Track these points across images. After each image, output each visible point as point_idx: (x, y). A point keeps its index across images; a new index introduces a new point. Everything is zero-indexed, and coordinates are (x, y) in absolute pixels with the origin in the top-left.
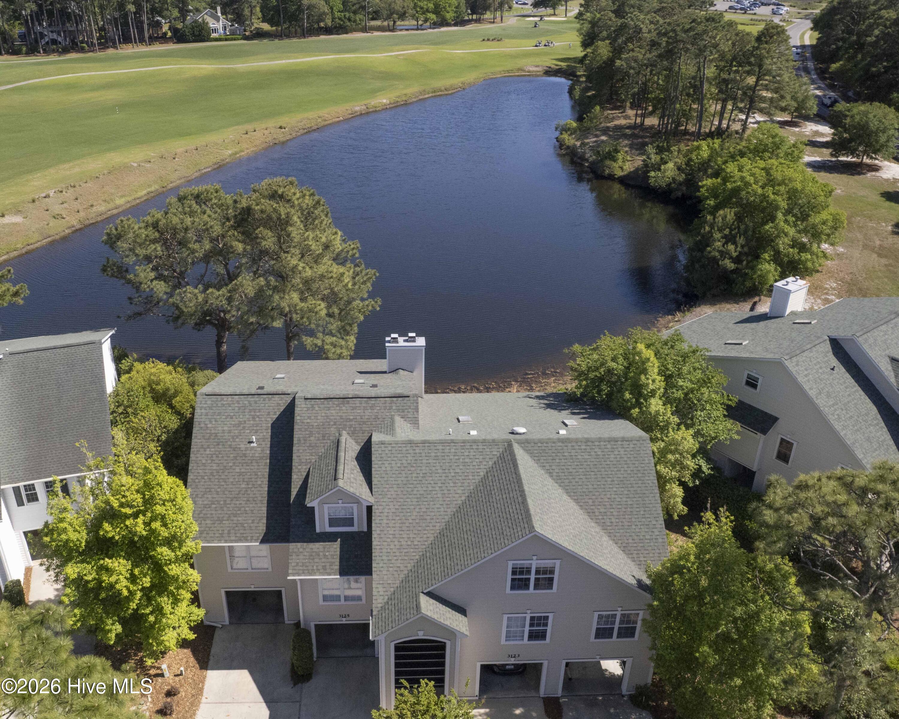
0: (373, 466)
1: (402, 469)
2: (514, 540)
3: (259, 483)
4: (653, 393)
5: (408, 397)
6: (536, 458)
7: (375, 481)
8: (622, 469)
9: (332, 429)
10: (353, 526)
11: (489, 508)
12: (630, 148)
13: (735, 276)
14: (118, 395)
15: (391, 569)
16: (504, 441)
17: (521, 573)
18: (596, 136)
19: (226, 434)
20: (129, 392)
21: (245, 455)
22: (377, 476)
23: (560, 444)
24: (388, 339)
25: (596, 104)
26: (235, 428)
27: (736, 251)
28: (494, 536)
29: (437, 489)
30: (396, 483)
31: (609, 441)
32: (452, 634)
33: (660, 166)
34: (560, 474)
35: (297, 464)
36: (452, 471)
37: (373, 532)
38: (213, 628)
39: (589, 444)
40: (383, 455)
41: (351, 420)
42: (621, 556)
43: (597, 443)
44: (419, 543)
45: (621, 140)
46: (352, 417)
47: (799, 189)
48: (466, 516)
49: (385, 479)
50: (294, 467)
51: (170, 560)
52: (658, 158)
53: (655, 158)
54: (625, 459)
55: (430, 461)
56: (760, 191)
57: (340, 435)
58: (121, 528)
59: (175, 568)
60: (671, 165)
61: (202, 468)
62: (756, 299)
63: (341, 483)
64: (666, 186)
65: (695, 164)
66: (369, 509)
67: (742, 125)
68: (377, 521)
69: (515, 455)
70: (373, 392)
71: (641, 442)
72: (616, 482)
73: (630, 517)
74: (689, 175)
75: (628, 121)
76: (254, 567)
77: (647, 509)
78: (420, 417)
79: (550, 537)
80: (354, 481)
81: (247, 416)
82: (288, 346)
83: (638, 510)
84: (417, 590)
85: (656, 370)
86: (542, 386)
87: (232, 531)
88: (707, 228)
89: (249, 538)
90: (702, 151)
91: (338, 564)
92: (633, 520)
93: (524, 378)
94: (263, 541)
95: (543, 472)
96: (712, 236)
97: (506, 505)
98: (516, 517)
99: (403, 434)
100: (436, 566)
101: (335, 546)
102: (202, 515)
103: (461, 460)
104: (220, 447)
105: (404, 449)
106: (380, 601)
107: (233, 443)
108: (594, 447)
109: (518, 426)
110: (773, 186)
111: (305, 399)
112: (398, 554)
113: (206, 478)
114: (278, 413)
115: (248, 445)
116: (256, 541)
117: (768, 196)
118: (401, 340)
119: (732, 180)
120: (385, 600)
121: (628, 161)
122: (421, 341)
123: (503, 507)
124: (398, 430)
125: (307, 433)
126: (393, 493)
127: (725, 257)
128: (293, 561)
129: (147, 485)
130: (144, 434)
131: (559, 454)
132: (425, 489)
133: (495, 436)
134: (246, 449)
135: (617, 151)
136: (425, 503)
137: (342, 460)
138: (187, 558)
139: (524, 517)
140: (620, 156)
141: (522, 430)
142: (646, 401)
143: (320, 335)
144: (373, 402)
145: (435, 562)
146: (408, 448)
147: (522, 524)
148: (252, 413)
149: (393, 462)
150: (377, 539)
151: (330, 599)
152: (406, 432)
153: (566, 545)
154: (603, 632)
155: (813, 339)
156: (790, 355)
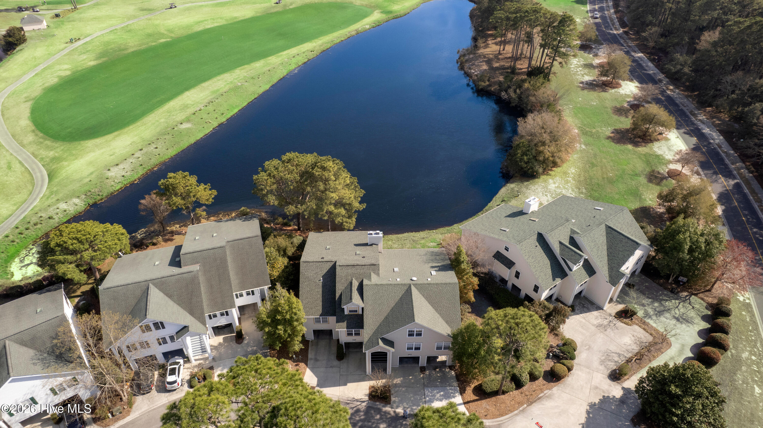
0: (363, 293)
2: (409, 324)
3: (324, 295)
5: (376, 265)
6: (418, 290)
8: (448, 294)
9: (349, 277)
10: (357, 313)
11: (402, 310)
15: (369, 328)
16: (408, 284)
17: (411, 332)
19: (311, 277)
21: (319, 285)
22: (365, 297)
23: (428, 286)
26: (315, 275)
28: (403, 321)
29: (385, 301)
30: (371, 299)
31: (444, 284)
32: (389, 350)
34: (427, 296)
36: (390, 295)
38: (309, 341)
39: (438, 285)
40: (367, 289)
42: (445, 327)
44: (379, 320)
46: (356, 273)
48: (394, 312)
49: (368, 298)
54: (450, 291)
55: (383, 291)
57: (352, 280)
61: (304, 289)
63: (353, 300)
66: (363, 308)
68: (365, 313)
69: (411, 290)
70: (363, 262)
71: (456, 285)
72: (446, 299)
73: (449, 311)
77: (455, 308)
78: (380, 272)
79: (421, 324)
80: (357, 299)
81: (319, 270)
83: (452, 309)
84: (378, 337)
87: (316, 312)
95: (421, 295)
100: (384, 329)
103: (394, 291)
104: (310, 281)
107: (314, 280)
109: (414, 276)
111: (339, 265)
112: (372, 323)
113: (306, 293)
114: (330, 268)
118: (373, 234)
120: (368, 337)
123: (406, 311)
124: (372, 279)
125: (341, 278)
126: (370, 303)
131: (427, 289)
132: (381, 301)
133: (405, 281)
134: (319, 282)
136: (381, 306)
137: (353, 290)
139: (412, 315)
141: (414, 279)
144: (363, 267)
146: (376, 287)
147: (411, 318)
149: (370, 292)
150: (365, 317)
151: (350, 334)
152: (375, 279)
153: (425, 325)
154: (439, 348)
155: (532, 232)
156: (520, 242)
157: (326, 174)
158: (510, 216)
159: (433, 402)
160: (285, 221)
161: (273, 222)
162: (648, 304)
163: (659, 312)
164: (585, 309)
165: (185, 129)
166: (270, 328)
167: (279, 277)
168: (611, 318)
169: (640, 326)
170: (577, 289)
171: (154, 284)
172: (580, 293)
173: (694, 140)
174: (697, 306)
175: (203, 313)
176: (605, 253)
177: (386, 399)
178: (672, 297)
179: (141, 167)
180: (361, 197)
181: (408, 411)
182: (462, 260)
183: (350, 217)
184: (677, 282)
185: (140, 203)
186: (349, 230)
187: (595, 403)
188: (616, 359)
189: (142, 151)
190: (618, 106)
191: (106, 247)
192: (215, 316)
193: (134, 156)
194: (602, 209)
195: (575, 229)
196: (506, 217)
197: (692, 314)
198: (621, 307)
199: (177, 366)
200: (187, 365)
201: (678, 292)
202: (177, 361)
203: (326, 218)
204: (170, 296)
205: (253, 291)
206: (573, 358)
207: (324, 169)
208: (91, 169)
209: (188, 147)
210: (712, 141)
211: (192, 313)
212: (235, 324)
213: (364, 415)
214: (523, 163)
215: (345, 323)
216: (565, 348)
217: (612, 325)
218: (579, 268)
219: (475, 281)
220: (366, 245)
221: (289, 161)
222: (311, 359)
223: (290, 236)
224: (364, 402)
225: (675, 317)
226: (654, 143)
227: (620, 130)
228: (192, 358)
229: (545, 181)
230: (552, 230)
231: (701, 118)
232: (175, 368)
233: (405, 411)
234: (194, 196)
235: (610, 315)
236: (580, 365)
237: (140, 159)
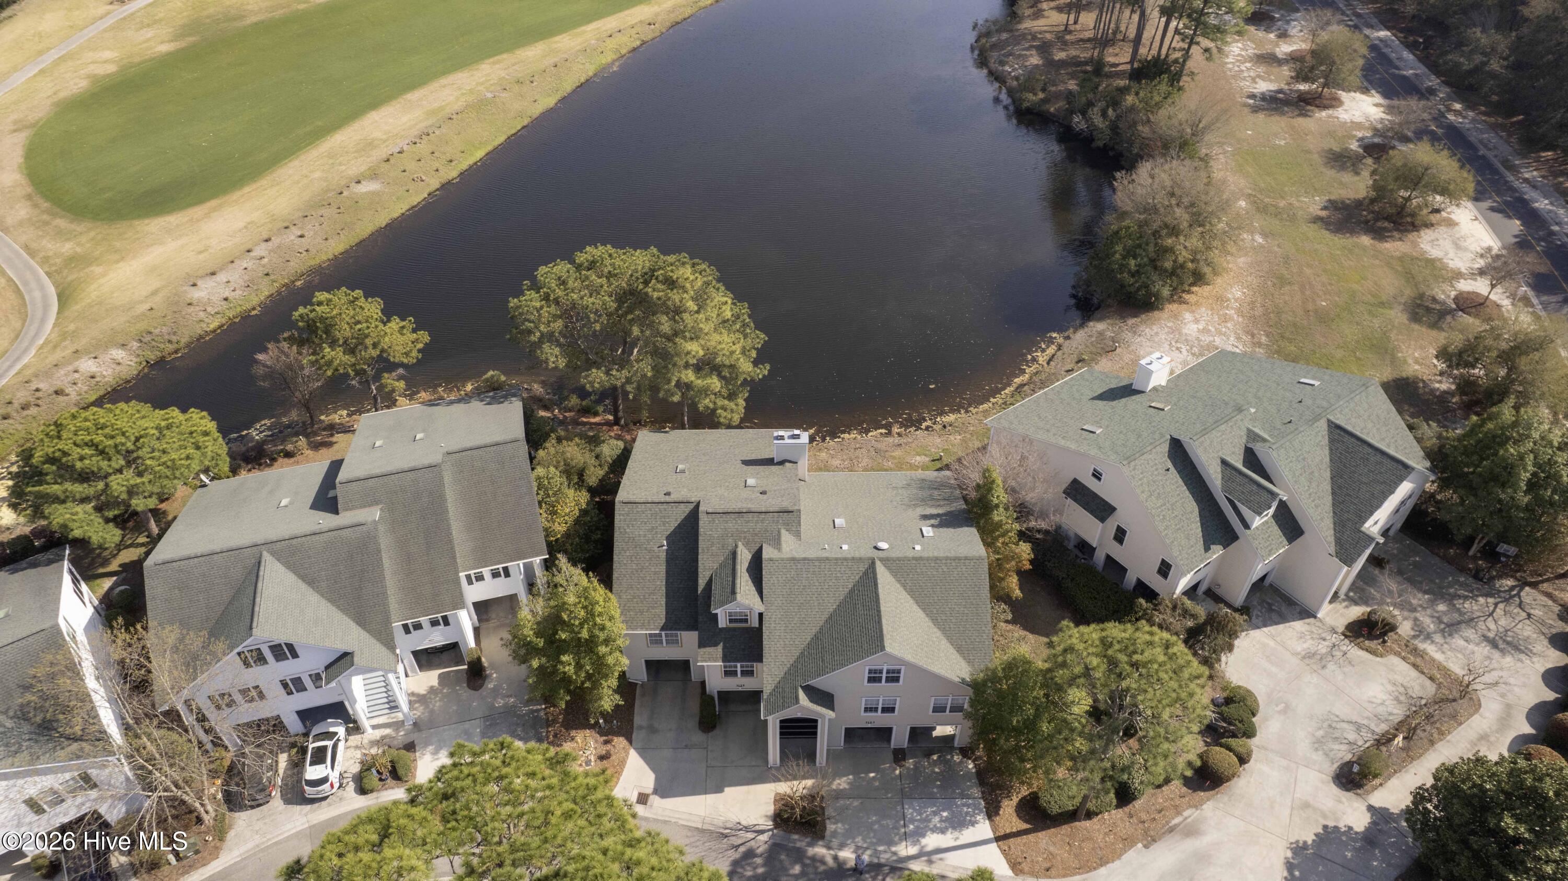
0: (763, 578)
1: (786, 581)
2: (869, 655)
5: (793, 511)
6: (893, 573)
7: (765, 592)
8: (964, 584)
9: (730, 540)
10: (748, 624)
11: (853, 620)
15: (777, 663)
16: (869, 559)
17: (876, 673)
19: (641, 538)
21: (660, 557)
22: (766, 588)
23: (914, 561)
26: (649, 533)
29: (814, 599)
30: (781, 593)
31: (955, 559)
32: (823, 715)
34: (912, 587)
35: (702, 568)
36: (826, 584)
37: (764, 635)
38: (635, 685)
39: (938, 561)
40: (771, 569)
41: (745, 533)
43: (944, 561)
44: (799, 643)
46: (746, 530)
48: (835, 622)
49: (773, 590)
50: (700, 571)
54: (967, 575)
55: (809, 575)
57: (736, 546)
61: (624, 567)
63: (738, 596)
64: (1089, 133)
66: (761, 615)
68: (767, 625)
69: (876, 572)
70: (763, 504)
71: (981, 560)
72: (958, 595)
73: (966, 624)
77: (980, 618)
78: (803, 527)
79: (898, 655)
80: (749, 594)
81: (660, 524)
83: (973, 618)
84: (796, 685)
87: (651, 621)
92: (969, 626)
95: (897, 584)
97: (866, 621)
98: (873, 634)
99: (788, 550)
102: (626, 608)
103: (834, 574)
104: (638, 549)
105: (789, 564)
107: (648, 546)
108: (941, 564)
109: (881, 540)
111: (707, 510)
112: (782, 651)
113: (628, 576)
114: (685, 518)
115: (662, 549)
118: (786, 436)
120: (773, 688)
122: (805, 438)
124: (784, 545)
125: (710, 543)
126: (779, 601)
131: (912, 570)
132: (804, 599)
133: (861, 552)
134: (659, 551)
136: (804, 610)
137: (738, 571)
139: (879, 635)
141: (883, 545)
142: (991, 512)
144: (763, 517)
145: (810, 661)
146: (792, 564)
147: (877, 641)
148: (664, 521)
149: (779, 576)
150: (767, 639)
151: (729, 673)
152: (790, 546)
153: (909, 657)
154: (939, 709)
155: (1157, 436)
156: (1129, 459)
157: (675, 296)
158: (1103, 397)
159: (924, 836)
160: (584, 403)
161: (559, 406)
162: (1421, 606)
163: (1449, 625)
164: (1274, 616)
165: (366, 193)
166: (544, 660)
167: (567, 535)
168: (1335, 639)
169: (1404, 659)
170: (1258, 571)
171: (273, 553)
172: (1263, 578)
173: (1516, 225)
174: (1537, 612)
175: (387, 622)
176: (1327, 486)
177: (814, 826)
178: (1478, 589)
179: (266, 279)
180: (757, 349)
181: (866, 858)
182: (995, 501)
183: (731, 396)
184: (1490, 553)
185: (257, 362)
186: (729, 427)
187: (1305, 843)
188: (1352, 736)
189: (270, 244)
190: (1336, 148)
191: (164, 463)
192: (418, 626)
193: (251, 254)
194: (1317, 383)
195: (1257, 430)
196: (1093, 399)
197: (1527, 630)
198: (1357, 612)
199: (329, 743)
200: (355, 739)
201: (1492, 579)
202: (332, 729)
203: (676, 398)
204: (310, 581)
205: (506, 570)
206: (1250, 733)
207: (671, 283)
208: (155, 283)
209: (372, 234)
210: (1556, 228)
211: (362, 621)
212: (466, 643)
213: (764, 865)
214: (1125, 275)
215: (720, 648)
216: (1230, 710)
217: (1338, 654)
218: (1266, 522)
219: (1025, 550)
220: (769, 462)
221: (592, 265)
222: (640, 728)
223: (594, 441)
224: (762, 832)
225: (1486, 638)
226: (1422, 233)
227: (1343, 202)
228: (366, 723)
229: (1176, 317)
230: (1205, 432)
231: (1527, 176)
232: (325, 748)
233: (858, 857)
234: (375, 345)
235: (1333, 631)
236: (1265, 748)
237: (266, 260)
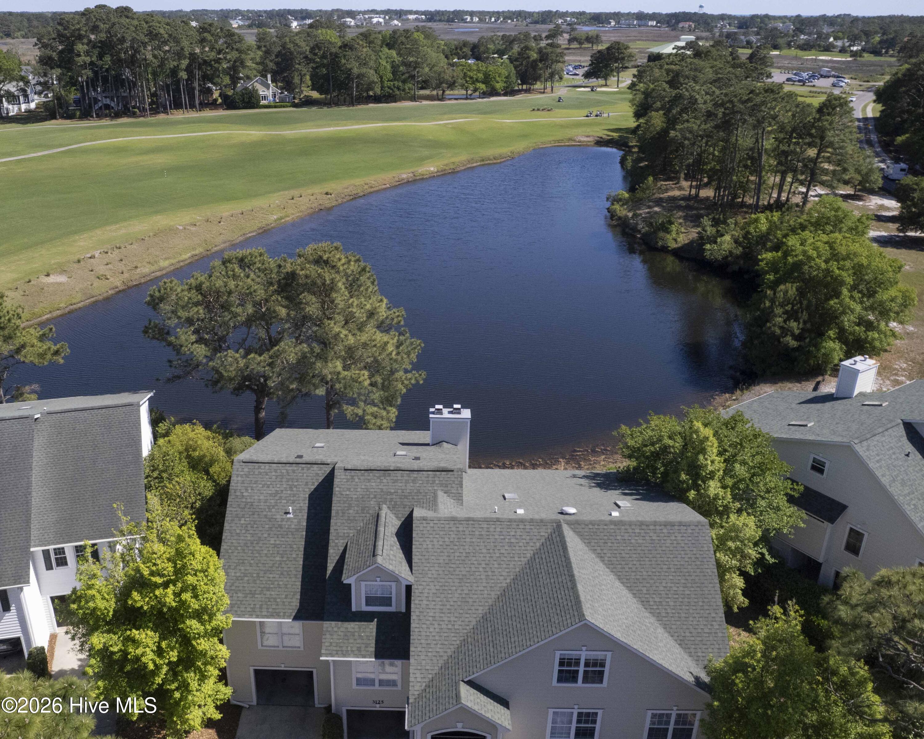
0: (414, 543)
1: (445, 547)
2: (562, 628)
3: (294, 556)
4: (712, 476)
5: (453, 471)
6: (586, 541)
7: (415, 559)
8: (680, 556)
9: (372, 503)
10: (391, 605)
11: (536, 592)
12: (684, 219)
13: (797, 354)
14: (153, 459)
15: (430, 654)
17: (569, 664)
18: (649, 207)
19: (262, 504)
20: (164, 456)
21: (280, 526)
22: (417, 554)
23: (612, 527)
24: (432, 410)
25: (649, 175)
26: (271, 498)
27: (798, 329)
28: (541, 623)
29: (481, 569)
30: (438, 562)
31: (665, 526)
32: (493, 727)
33: (717, 239)
34: (612, 559)
35: (334, 538)
36: (496, 551)
37: (412, 614)
38: (239, 709)
39: (644, 527)
40: (424, 532)
41: (391, 494)
42: (677, 650)
43: (652, 527)
44: (461, 627)
45: (675, 212)
46: (393, 491)
47: (865, 264)
48: (511, 600)
49: (426, 557)
50: (330, 541)
51: (199, 634)
52: (714, 230)
53: (710, 230)
54: (683, 545)
55: (474, 540)
56: (823, 266)
57: (380, 509)
58: (150, 598)
59: (203, 642)
60: (727, 238)
61: (235, 538)
62: (820, 378)
63: (379, 559)
64: (723, 259)
65: (753, 237)
67: (803, 198)
68: (417, 602)
69: (564, 537)
70: (416, 465)
71: (700, 527)
72: (673, 570)
73: (687, 608)
74: (747, 248)
75: (683, 192)
76: (285, 645)
77: (706, 600)
78: (465, 492)
79: (601, 626)
80: (394, 558)
81: (285, 486)
82: (328, 414)
83: (696, 600)
84: (457, 678)
85: (715, 451)
86: (591, 464)
87: (264, 606)
88: (768, 304)
89: (282, 614)
90: (761, 223)
91: (374, 645)
92: (691, 611)
93: (573, 455)
94: (296, 618)
95: (593, 556)
96: (773, 311)
97: (554, 590)
98: (565, 603)
99: (446, 510)
100: (477, 653)
101: (371, 627)
102: (233, 588)
103: (507, 540)
104: (255, 516)
105: (448, 526)
106: (417, 688)
107: (269, 514)
108: (648, 531)
109: (568, 506)
110: (837, 261)
111: (345, 470)
112: (437, 638)
113: (239, 548)
114: (316, 484)
115: (284, 516)
116: (288, 617)
117: (832, 271)
118: (445, 411)
119: (793, 253)
120: (423, 688)
121: (682, 233)
122: (466, 414)
123: (551, 593)
125: (346, 505)
126: (434, 572)
127: (787, 335)
128: (327, 640)
129: (179, 554)
130: (178, 500)
131: (611, 538)
132: (467, 569)
133: (543, 516)
134: (283, 520)
135: (671, 223)
136: (467, 584)
137: (381, 535)
138: (217, 632)
139: (573, 603)
140: (674, 228)
141: (572, 510)
142: (704, 483)
143: (362, 404)
144: (415, 476)
145: (477, 649)
146: (451, 526)
147: (571, 611)
148: (290, 483)
149: (434, 540)
150: (416, 621)
151: (364, 683)
152: (449, 507)
153: (618, 636)
154: (658, 733)
165: (52, 283)
186: (379, 428)
